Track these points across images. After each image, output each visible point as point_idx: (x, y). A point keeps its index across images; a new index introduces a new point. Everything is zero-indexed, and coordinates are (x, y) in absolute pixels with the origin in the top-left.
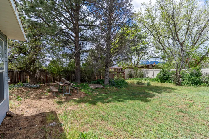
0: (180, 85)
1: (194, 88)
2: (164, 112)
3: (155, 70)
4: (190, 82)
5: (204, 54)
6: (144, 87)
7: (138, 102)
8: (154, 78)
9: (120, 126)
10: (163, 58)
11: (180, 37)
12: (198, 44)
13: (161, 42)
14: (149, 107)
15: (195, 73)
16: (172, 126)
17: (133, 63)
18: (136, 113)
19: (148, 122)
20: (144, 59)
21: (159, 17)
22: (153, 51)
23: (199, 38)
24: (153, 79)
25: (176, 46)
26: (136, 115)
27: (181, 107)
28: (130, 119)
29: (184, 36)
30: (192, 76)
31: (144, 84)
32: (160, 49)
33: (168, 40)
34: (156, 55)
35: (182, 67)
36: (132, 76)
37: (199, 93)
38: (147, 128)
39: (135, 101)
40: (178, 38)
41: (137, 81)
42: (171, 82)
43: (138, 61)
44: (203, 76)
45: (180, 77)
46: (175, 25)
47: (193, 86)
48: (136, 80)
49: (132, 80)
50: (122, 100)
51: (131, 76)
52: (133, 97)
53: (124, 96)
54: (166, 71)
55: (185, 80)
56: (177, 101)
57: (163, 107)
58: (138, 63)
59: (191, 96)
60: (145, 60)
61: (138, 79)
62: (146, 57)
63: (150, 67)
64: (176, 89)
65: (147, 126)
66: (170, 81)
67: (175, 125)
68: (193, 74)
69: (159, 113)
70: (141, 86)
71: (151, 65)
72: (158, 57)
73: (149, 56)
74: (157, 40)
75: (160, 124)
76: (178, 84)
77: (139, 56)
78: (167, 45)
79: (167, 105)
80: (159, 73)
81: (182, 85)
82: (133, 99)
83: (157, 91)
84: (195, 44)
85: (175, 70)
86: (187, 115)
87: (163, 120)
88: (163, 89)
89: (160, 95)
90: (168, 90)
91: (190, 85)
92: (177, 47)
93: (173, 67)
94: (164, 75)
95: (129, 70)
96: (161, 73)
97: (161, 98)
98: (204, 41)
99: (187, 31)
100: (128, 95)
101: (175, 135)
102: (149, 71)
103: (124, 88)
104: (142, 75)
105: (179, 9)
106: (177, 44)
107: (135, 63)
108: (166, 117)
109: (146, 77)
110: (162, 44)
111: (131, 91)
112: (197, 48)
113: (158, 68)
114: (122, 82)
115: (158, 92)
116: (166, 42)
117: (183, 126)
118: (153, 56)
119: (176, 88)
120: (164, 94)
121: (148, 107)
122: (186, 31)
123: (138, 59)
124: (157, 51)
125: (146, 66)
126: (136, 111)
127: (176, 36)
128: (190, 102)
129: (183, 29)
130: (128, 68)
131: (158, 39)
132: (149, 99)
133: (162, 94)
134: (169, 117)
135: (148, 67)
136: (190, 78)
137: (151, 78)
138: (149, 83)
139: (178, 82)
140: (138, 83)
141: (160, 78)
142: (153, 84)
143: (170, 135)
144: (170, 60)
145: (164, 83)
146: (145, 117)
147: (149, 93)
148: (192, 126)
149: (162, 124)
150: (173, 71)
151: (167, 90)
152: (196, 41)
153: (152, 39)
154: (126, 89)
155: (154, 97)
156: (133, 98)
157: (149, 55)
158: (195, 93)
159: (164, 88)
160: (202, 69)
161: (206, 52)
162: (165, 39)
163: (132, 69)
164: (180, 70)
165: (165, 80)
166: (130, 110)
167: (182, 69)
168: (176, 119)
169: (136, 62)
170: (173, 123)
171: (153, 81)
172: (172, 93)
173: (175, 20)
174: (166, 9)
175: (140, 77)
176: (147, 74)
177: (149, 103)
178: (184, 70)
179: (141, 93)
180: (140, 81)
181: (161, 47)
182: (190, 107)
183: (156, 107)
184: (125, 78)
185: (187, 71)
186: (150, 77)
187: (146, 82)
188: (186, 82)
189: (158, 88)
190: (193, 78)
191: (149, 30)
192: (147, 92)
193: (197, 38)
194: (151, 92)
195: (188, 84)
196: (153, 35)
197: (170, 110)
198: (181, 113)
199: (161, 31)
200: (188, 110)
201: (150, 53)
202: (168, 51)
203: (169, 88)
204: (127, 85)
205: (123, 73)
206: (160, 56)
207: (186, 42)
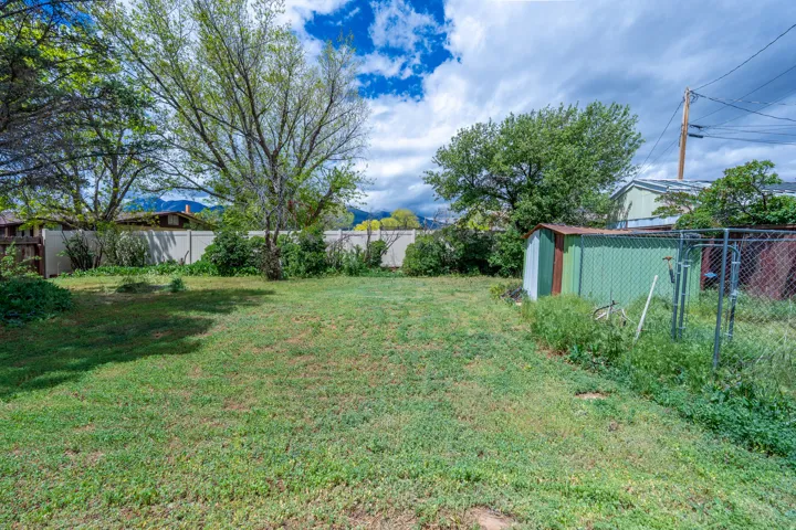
0: (280, 279)
1: (313, 283)
2: (253, 368)
3: (194, 233)
4: (302, 268)
5: (324, 195)
6: (158, 299)
7: (149, 363)
8: (194, 261)
9: (80, 496)
10: (220, 192)
11: (267, 137)
12: (309, 164)
13: (210, 138)
14: (199, 370)
15: (312, 241)
16: (283, 403)
17: (90, 202)
18: (148, 409)
19: (208, 424)
20: (145, 189)
21: (195, 46)
22: (181, 164)
23: (311, 150)
24: (191, 267)
25: (256, 158)
26: (152, 418)
27: (295, 341)
28: (125, 445)
29: (276, 135)
30: (305, 250)
31: (156, 288)
32: (205, 158)
33: (230, 137)
34: (194, 178)
35: (281, 226)
36: (89, 258)
37: (326, 295)
38: (209, 445)
39: (132, 363)
40: (260, 135)
41: (119, 278)
42: (255, 273)
43: (115, 196)
44: (328, 249)
45: (277, 254)
46: (250, 93)
47: (309, 277)
48: (112, 275)
49: (94, 279)
50: (55, 374)
51: (81, 260)
52: (115, 348)
53: (64, 354)
54: (235, 239)
55: (292, 263)
56: (281, 326)
57: (246, 356)
58: (114, 203)
59: (312, 306)
60: (148, 195)
61: (123, 270)
62: (149, 181)
63: (173, 221)
64: (271, 293)
65: (209, 438)
66: (251, 269)
67: (291, 396)
68: (307, 246)
69: (238, 376)
70: (145, 296)
71: (174, 214)
72: (200, 188)
73: (168, 180)
74: (194, 126)
75: (251, 412)
76: (275, 276)
77: (116, 177)
78: (230, 151)
79: (258, 346)
80: (212, 243)
81: (285, 279)
82: (118, 358)
83: (217, 307)
84: (304, 163)
85: (262, 234)
86: (312, 358)
87: (255, 395)
88: (234, 297)
89: (228, 318)
90: (250, 298)
91: (304, 277)
92: (260, 165)
93: (256, 225)
94: (231, 250)
95: (70, 234)
96: (218, 244)
97: (233, 328)
98: (323, 160)
99: (284, 122)
100: (86, 346)
101: (299, 423)
102: (173, 236)
103: (51, 318)
104: (141, 255)
105: (257, 46)
106: (260, 155)
107: (96, 202)
108: (262, 383)
109: (159, 259)
110: (213, 144)
111: (101, 327)
112: (308, 174)
113: (204, 226)
114: (29, 292)
115: (221, 311)
116: (224, 139)
117: (311, 392)
118: (182, 180)
119: (270, 289)
120: (240, 313)
121: (194, 369)
122: (279, 120)
123: (116, 185)
124: (196, 164)
125: (153, 217)
126: (147, 401)
127: (254, 127)
128: (314, 321)
129: (273, 114)
130: (59, 223)
131: (196, 123)
132: (191, 343)
133: (234, 313)
134: (268, 380)
135: (163, 221)
136: (301, 256)
137: (183, 263)
138: (177, 284)
139: (273, 269)
140: (128, 288)
141: (215, 261)
142: (193, 284)
143: (285, 429)
144: (242, 201)
145: (232, 278)
146: (193, 408)
147: (189, 321)
148: (330, 382)
149: (256, 409)
150: (256, 237)
151: (248, 298)
152: (305, 154)
153: (170, 115)
154: (67, 321)
155: (210, 331)
156: (117, 352)
157: (165, 178)
158: (318, 295)
159: (237, 292)
160: (326, 232)
161: (328, 188)
162: (220, 129)
163: (85, 226)
164: (277, 233)
165: (234, 265)
166: (115, 406)
167: (281, 232)
168: (289, 378)
169: (105, 200)
170: (284, 393)
171: (191, 273)
172: (265, 305)
173: (249, 77)
174: (219, 26)
175: (133, 262)
176: (166, 248)
177: (194, 355)
178: (286, 233)
179: (152, 326)
180: (137, 279)
181: (211, 156)
182: (315, 333)
183: (225, 362)
184: (49, 270)
185: (292, 237)
186: (176, 258)
187: (166, 281)
188: (293, 268)
189: (215, 297)
190: (308, 255)
191: (158, 79)
192: (176, 318)
193: (308, 149)
194: (193, 314)
195: (299, 272)
196: (174, 101)
197: (269, 357)
198: (298, 358)
199: (206, 96)
200: (312, 345)
201: (168, 170)
202: (233, 170)
203: (253, 293)
204: (64, 302)
205: (30, 249)
206: (210, 184)
207: (283, 152)
